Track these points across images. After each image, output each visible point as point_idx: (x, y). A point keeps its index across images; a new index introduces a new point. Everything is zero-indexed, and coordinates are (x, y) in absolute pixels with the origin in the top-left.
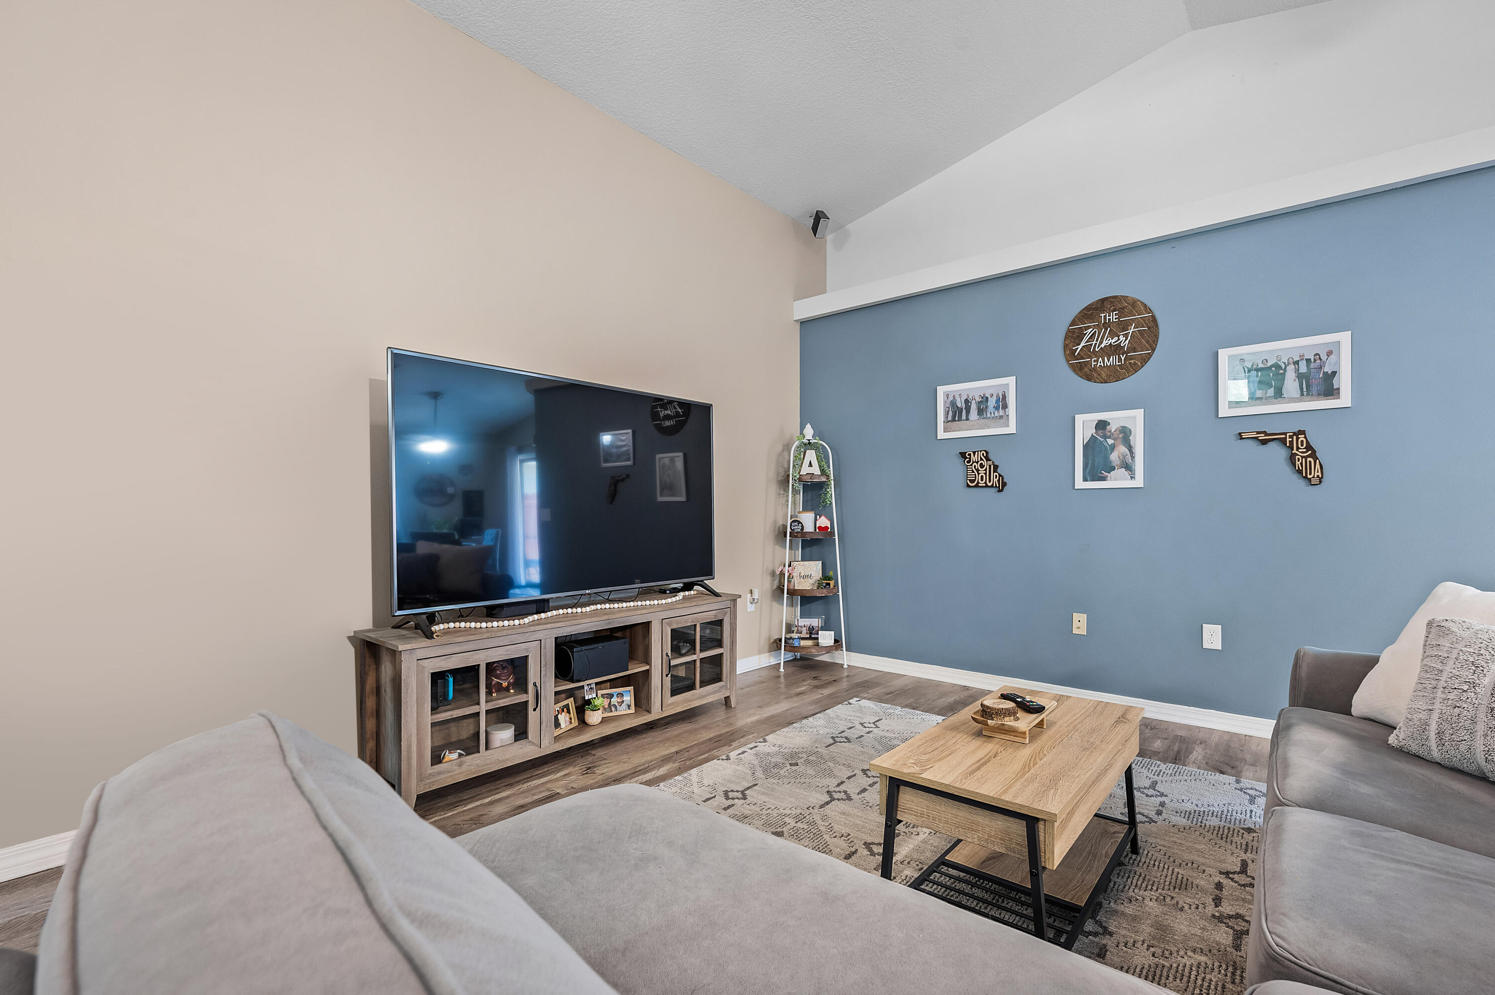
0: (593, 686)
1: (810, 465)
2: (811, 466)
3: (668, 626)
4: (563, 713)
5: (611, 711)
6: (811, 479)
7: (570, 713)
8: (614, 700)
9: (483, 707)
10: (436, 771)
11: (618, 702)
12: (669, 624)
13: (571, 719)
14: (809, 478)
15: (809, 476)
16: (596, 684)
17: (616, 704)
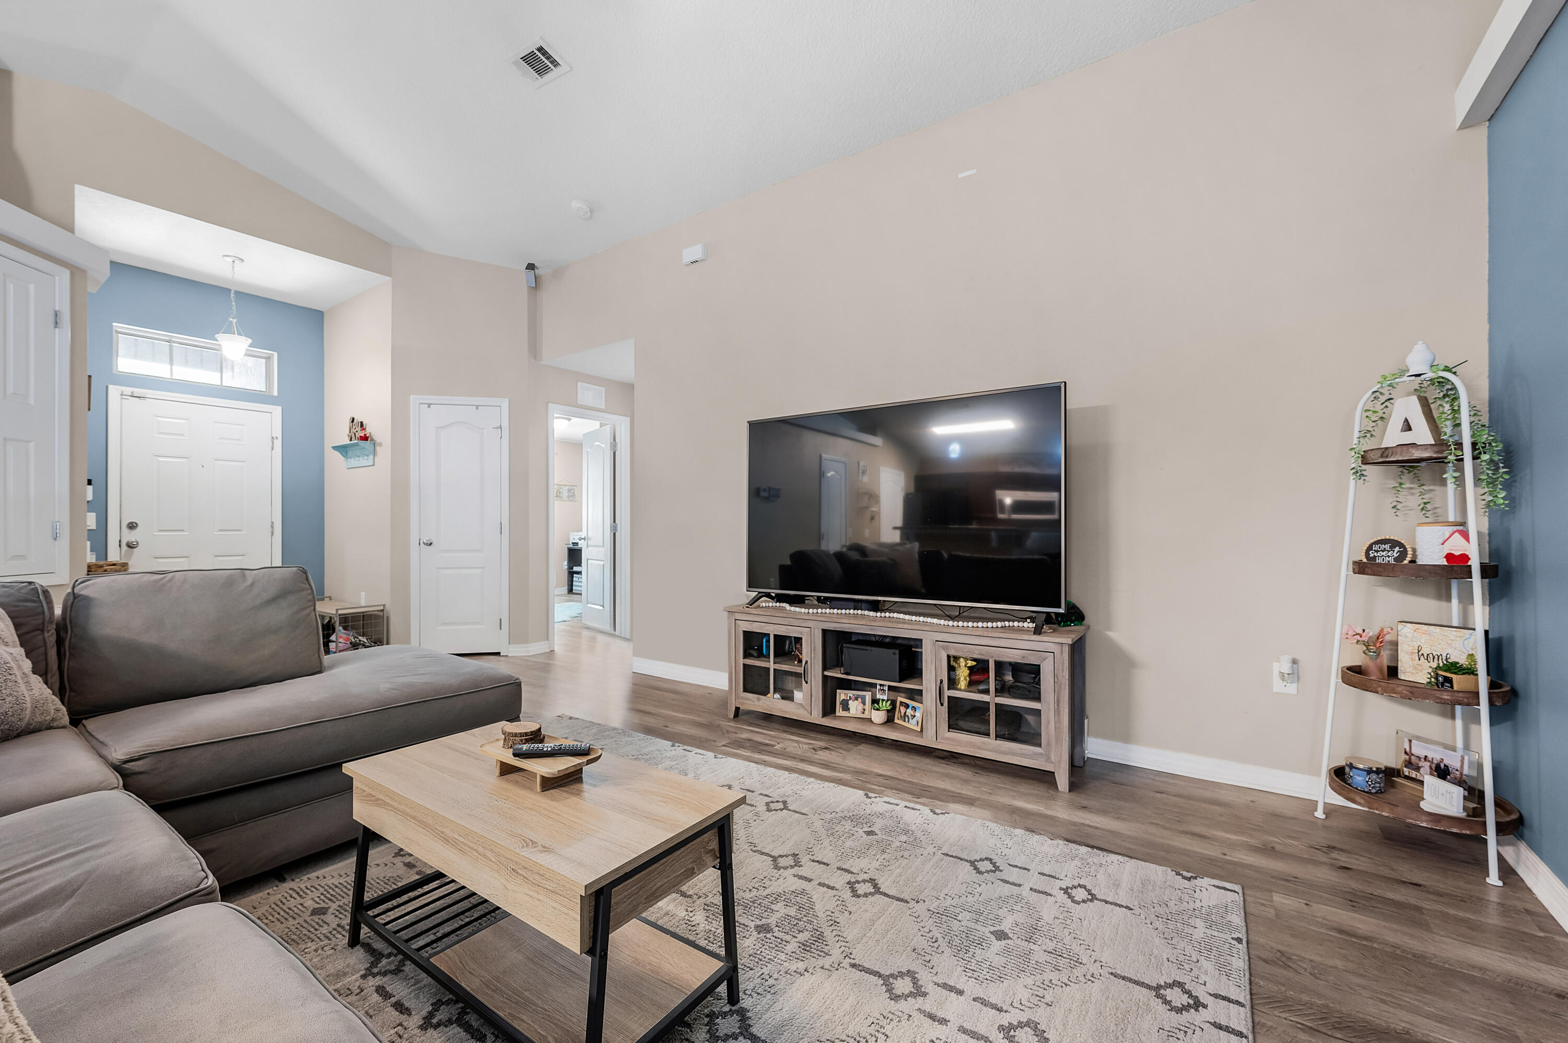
0: (886, 688)
1: (1407, 427)
2: (1410, 429)
3: (944, 650)
4: (856, 701)
5: (905, 721)
6: (1382, 456)
7: (864, 704)
8: (909, 712)
9: (771, 665)
10: (745, 696)
11: (911, 715)
12: (944, 648)
13: (864, 710)
14: (1379, 455)
15: (1379, 453)
16: (890, 687)
17: (910, 716)
